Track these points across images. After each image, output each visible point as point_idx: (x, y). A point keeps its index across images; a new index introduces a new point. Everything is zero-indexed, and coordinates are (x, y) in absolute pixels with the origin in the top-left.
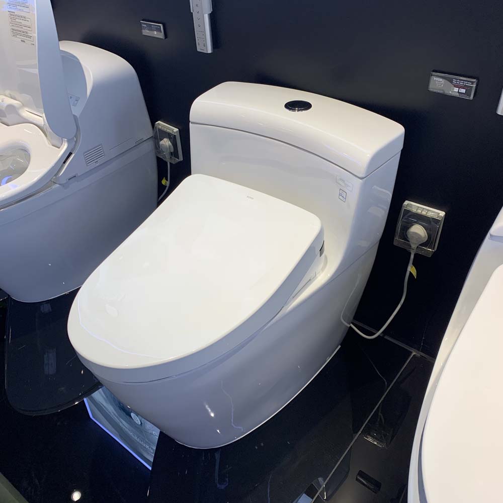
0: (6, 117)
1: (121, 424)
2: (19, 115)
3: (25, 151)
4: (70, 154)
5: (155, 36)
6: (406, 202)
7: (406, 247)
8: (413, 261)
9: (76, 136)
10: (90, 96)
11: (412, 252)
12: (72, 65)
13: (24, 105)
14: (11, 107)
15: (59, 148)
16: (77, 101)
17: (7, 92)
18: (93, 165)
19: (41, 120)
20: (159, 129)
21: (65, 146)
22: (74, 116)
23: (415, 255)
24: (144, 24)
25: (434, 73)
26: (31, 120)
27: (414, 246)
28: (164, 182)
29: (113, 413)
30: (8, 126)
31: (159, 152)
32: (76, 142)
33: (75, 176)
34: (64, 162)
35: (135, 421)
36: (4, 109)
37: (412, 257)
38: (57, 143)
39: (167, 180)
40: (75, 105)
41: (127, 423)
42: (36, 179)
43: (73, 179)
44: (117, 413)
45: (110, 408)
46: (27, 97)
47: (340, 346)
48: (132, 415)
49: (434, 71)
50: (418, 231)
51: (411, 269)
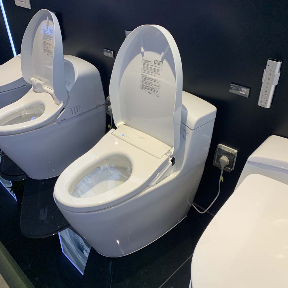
0: (36, 88)
1: (78, 257)
2: (42, 88)
3: (43, 105)
4: (64, 109)
5: (109, 56)
6: (220, 145)
7: (219, 167)
8: (223, 175)
9: (67, 100)
10: (76, 82)
11: (222, 170)
12: (69, 67)
13: (45, 84)
14: (39, 84)
15: (59, 105)
16: (70, 84)
17: (38, 77)
18: (74, 115)
19: (52, 91)
20: (108, 100)
21: (61, 105)
22: (68, 91)
23: (224, 171)
24: (105, 50)
25: (231, 84)
26: (47, 91)
27: (223, 167)
28: (109, 126)
29: (75, 250)
30: (37, 93)
31: (108, 112)
32: (67, 103)
33: (65, 119)
34: (61, 112)
35: (85, 255)
36: (36, 85)
37: (222, 172)
38: (58, 103)
39: (110, 125)
40: (68, 86)
41: (81, 256)
42: (46, 119)
43: (64, 121)
44: (76, 250)
45: (73, 247)
46: (47, 80)
47: (186, 216)
48: (84, 251)
49: (231, 83)
50: (225, 159)
51: (221, 178)
